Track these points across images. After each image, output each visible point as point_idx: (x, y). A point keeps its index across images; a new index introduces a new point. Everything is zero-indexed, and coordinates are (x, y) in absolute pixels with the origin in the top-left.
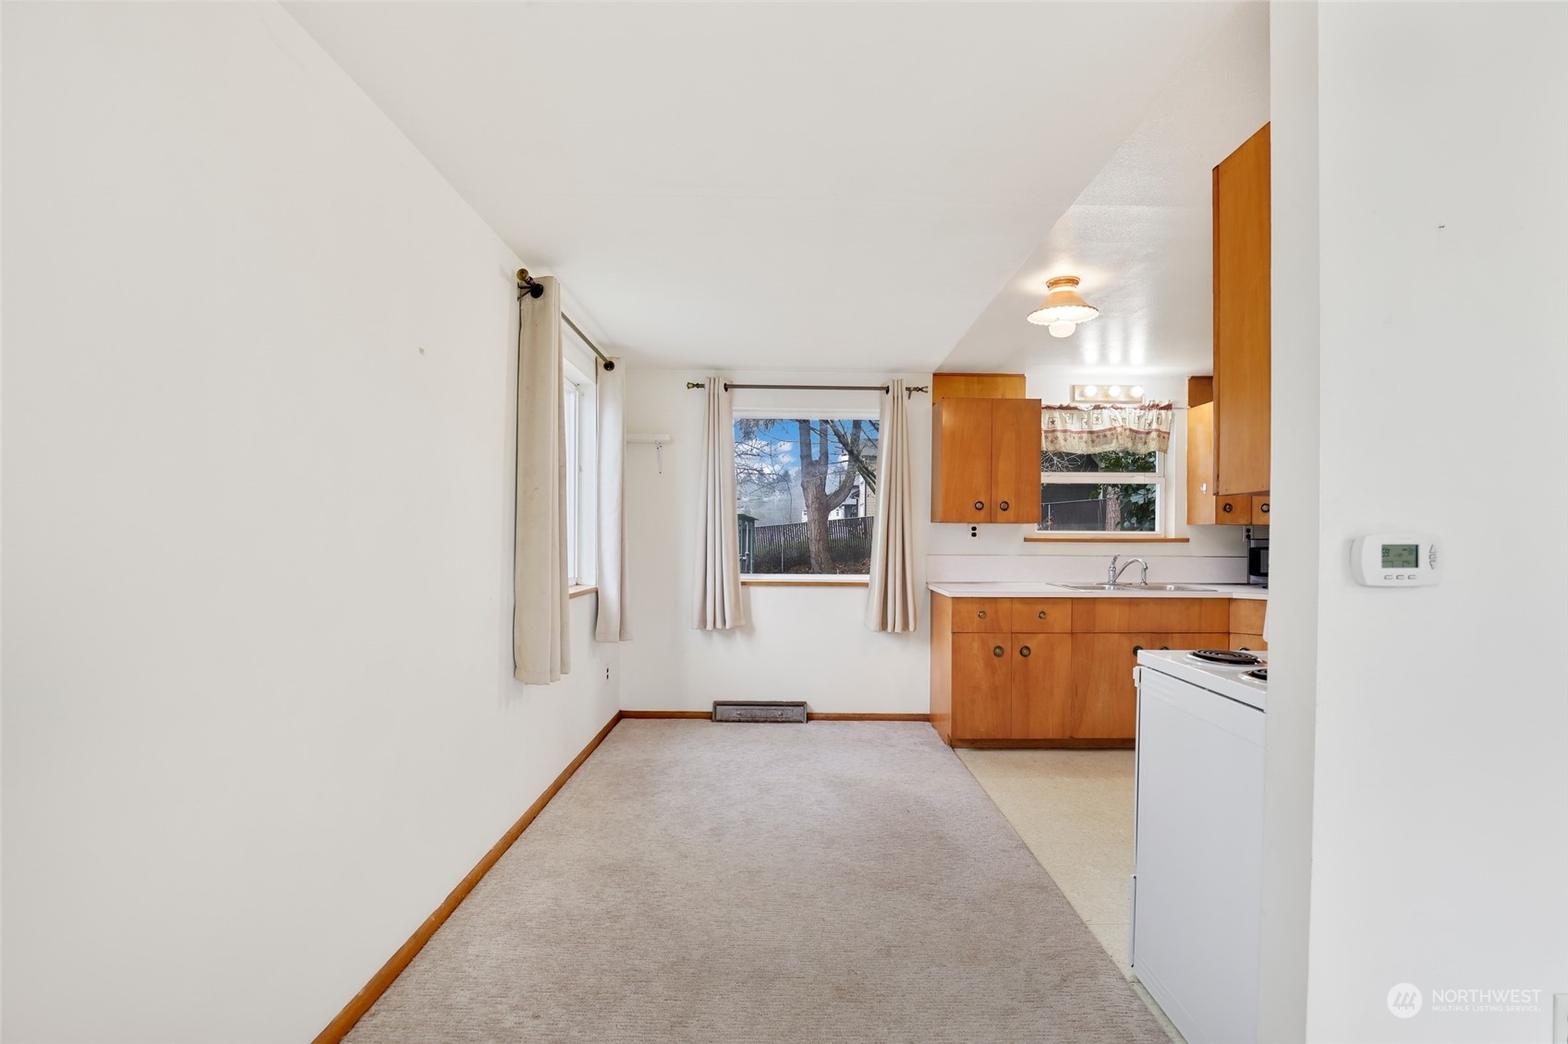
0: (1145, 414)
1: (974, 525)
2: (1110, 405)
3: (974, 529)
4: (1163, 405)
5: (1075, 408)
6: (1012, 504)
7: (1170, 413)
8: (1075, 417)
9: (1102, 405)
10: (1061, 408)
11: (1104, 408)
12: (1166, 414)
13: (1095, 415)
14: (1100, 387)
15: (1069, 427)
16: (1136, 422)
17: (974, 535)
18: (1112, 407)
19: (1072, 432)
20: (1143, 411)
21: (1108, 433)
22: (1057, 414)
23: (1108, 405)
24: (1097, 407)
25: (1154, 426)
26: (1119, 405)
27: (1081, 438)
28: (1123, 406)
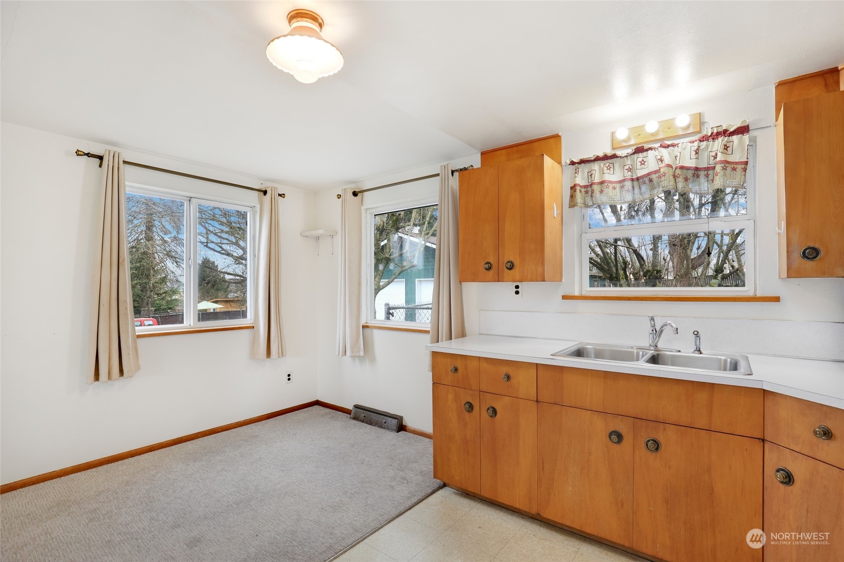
0: (707, 146)
1: (517, 284)
2: (659, 145)
3: (517, 287)
4: (732, 130)
5: (614, 156)
6: (517, 263)
7: (746, 138)
8: (617, 166)
9: (646, 146)
10: (598, 159)
11: (650, 149)
12: (741, 140)
13: (640, 159)
14: (632, 130)
15: (608, 177)
16: (693, 156)
17: (517, 293)
18: (661, 146)
19: (611, 182)
20: (704, 143)
21: (654, 176)
22: (596, 166)
23: (657, 145)
24: (639, 150)
25: (720, 157)
26: (669, 143)
27: (622, 187)
28: (676, 142)
